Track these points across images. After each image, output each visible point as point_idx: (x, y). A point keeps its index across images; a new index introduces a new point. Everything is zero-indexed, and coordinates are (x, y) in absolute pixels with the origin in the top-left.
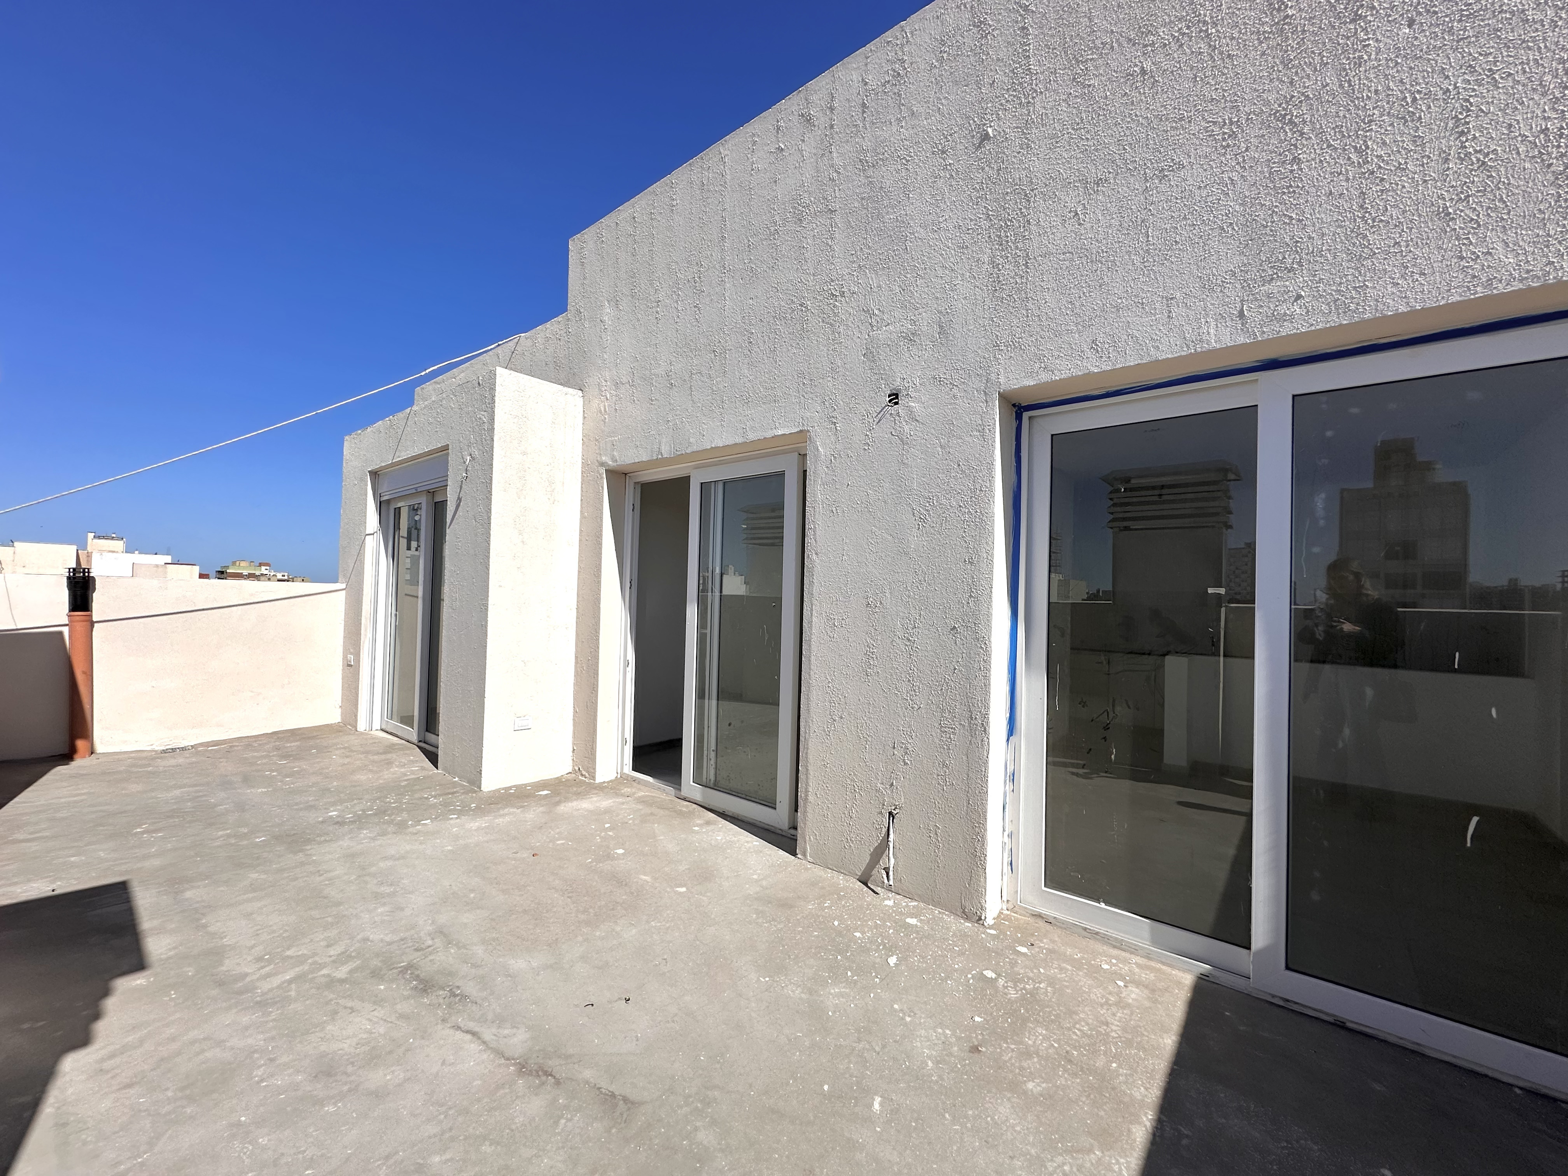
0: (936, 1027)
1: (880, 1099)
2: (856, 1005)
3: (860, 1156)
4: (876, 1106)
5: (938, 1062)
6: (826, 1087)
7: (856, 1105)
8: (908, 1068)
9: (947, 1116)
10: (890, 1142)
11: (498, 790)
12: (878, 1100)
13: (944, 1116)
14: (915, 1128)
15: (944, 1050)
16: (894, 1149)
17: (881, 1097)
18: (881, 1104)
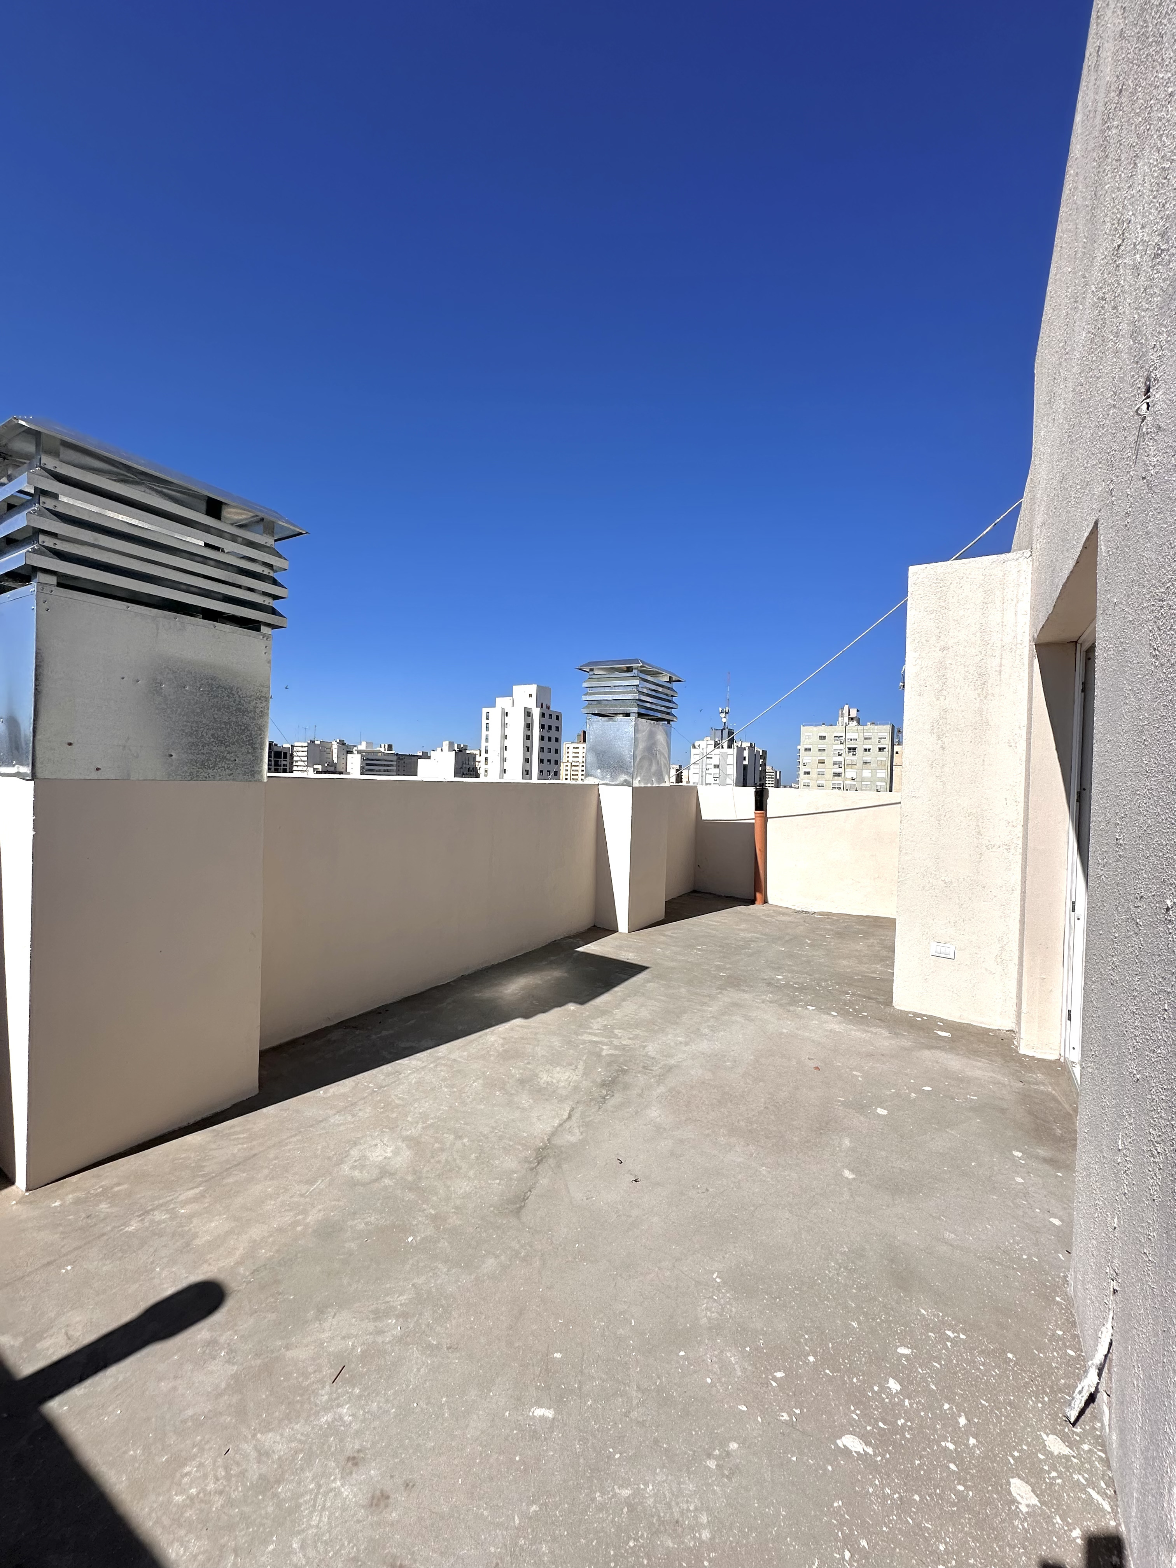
0: (709, 1511)
1: (551, 1416)
2: (712, 1385)
3: (473, 1394)
4: (539, 1412)
5: (632, 1508)
6: (558, 1355)
7: (537, 1388)
8: (610, 1457)
9: (534, 1508)
10: (491, 1427)
11: (908, 1013)
12: (549, 1414)
13: (533, 1502)
14: (512, 1460)
15: (662, 1522)
16: (482, 1432)
17: (554, 1419)
18: (542, 1418)
